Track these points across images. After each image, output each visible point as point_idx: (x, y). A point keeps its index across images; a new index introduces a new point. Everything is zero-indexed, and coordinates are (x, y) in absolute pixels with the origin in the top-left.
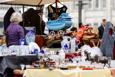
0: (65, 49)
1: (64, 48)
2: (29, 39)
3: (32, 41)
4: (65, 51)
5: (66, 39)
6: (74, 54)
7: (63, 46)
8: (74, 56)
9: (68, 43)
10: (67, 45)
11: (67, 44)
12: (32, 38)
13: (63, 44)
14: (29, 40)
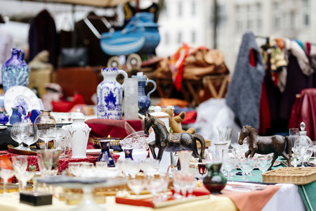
0: (106, 108)
1: (105, 103)
2: (9, 76)
3: (17, 82)
4: (108, 112)
5: (111, 76)
6: (131, 123)
7: (102, 99)
8: (130, 130)
9: (117, 90)
10: (114, 96)
11: (113, 92)
12: (18, 75)
13: (101, 92)
14: (9, 81)
